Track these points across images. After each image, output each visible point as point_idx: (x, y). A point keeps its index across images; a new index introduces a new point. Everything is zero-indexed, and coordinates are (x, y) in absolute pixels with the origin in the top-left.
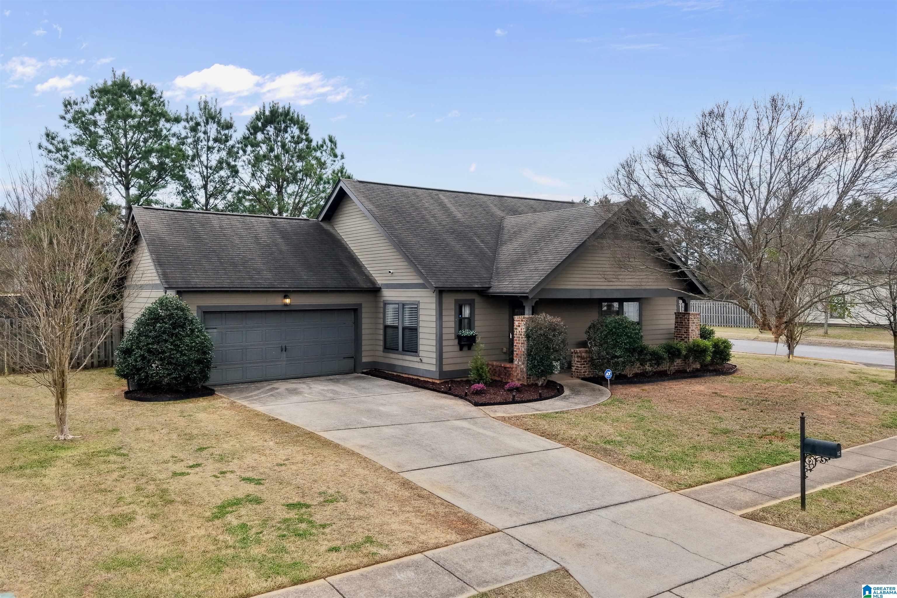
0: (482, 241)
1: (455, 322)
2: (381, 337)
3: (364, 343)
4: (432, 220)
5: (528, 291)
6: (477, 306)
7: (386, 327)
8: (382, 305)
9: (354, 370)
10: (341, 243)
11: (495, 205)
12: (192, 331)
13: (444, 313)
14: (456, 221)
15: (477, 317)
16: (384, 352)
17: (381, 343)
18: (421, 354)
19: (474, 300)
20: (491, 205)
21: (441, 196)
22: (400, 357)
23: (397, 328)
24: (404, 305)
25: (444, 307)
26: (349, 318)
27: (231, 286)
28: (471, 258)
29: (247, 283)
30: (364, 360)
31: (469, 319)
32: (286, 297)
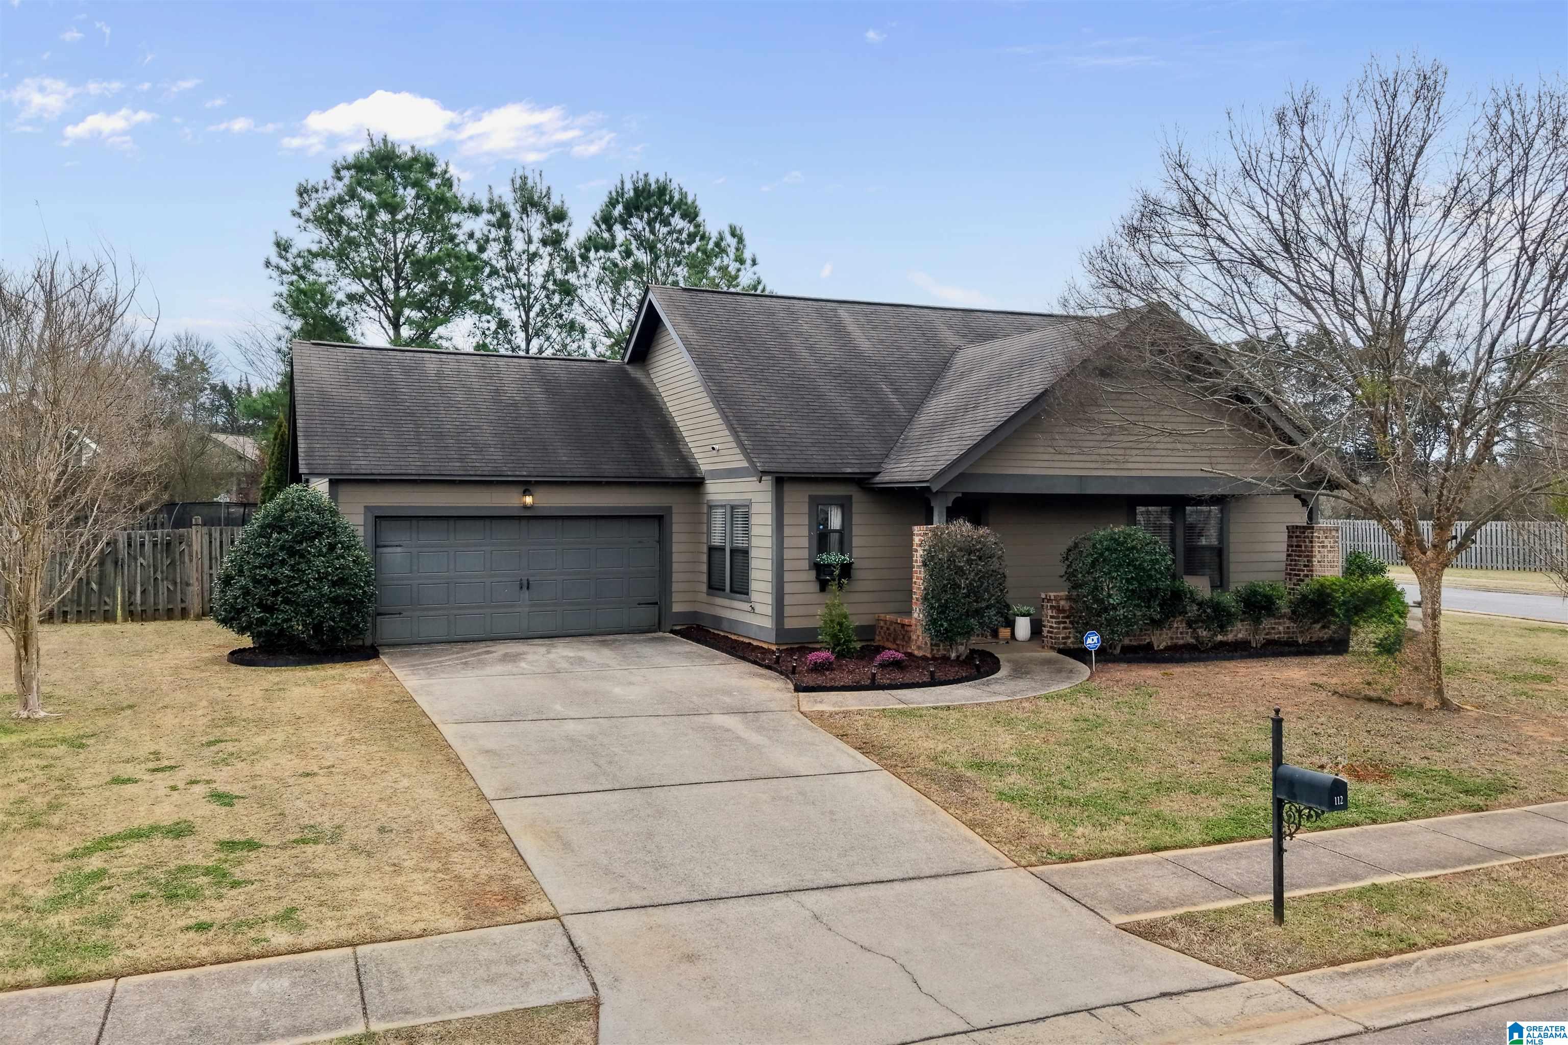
0: (896, 391)
1: (810, 536)
2: (704, 568)
3: (675, 577)
4: (805, 354)
5: (928, 477)
6: (856, 508)
7: (712, 550)
8: (705, 509)
9: (657, 627)
10: (654, 400)
11: (950, 327)
12: (332, 547)
13: (787, 520)
14: (855, 353)
15: (856, 530)
16: (708, 594)
17: (704, 578)
18: (754, 596)
19: (850, 497)
20: (942, 327)
21: (843, 313)
22: (726, 602)
23: (723, 549)
24: (733, 508)
25: (786, 509)
26: (650, 532)
27: (421, 472)
28: (857, 421)
29: (454, 468)
30: (676, 608)
31: (840, 532)
32: (526, 492)
